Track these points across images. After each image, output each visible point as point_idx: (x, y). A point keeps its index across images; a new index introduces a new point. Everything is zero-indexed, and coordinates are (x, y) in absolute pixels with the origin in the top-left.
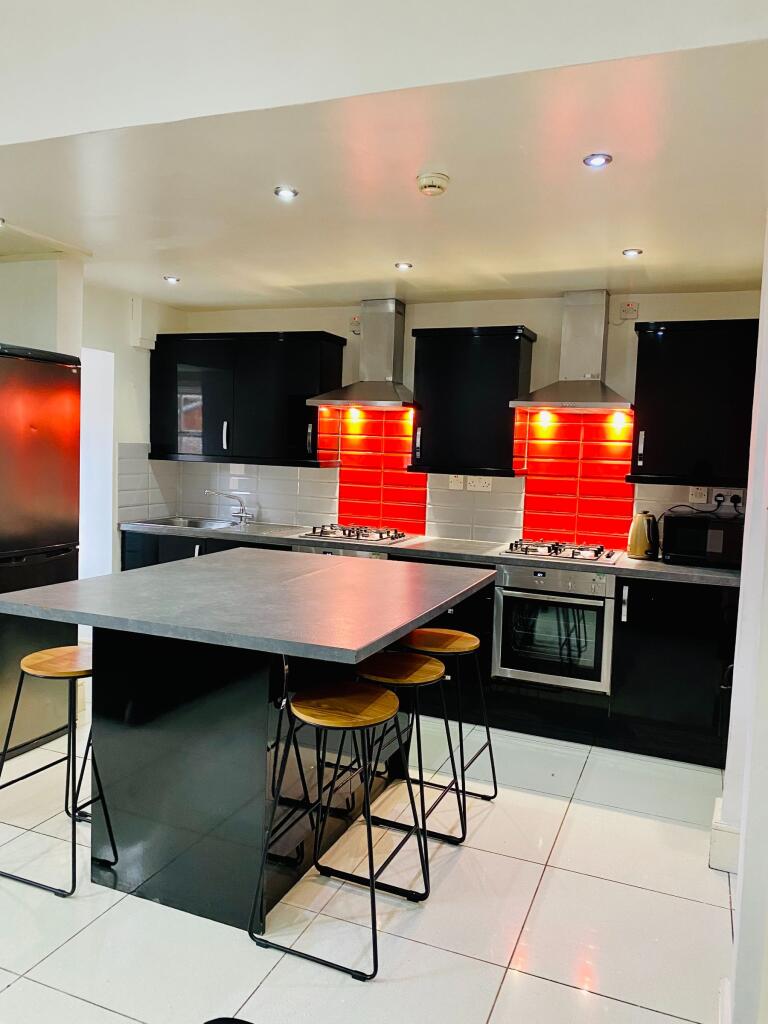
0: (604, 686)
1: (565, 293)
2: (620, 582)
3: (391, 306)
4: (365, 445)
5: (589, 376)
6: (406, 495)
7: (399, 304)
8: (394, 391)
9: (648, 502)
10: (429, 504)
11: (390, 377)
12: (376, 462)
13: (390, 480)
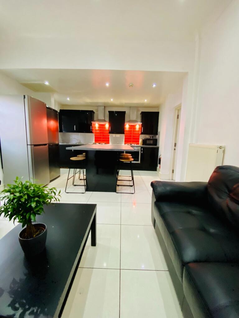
0: (139, 162)
1: (131, 107)
2: (141, 148)
3: (104, 107)
4: (99, 130)
5: (134, 119)
6: (106, 138)
7: (105, 107)
8: (104, 121)
9: (142, 138)
10: (110, 139)
11: (104, 119)
12: (101, 133)
13: (103, 135)
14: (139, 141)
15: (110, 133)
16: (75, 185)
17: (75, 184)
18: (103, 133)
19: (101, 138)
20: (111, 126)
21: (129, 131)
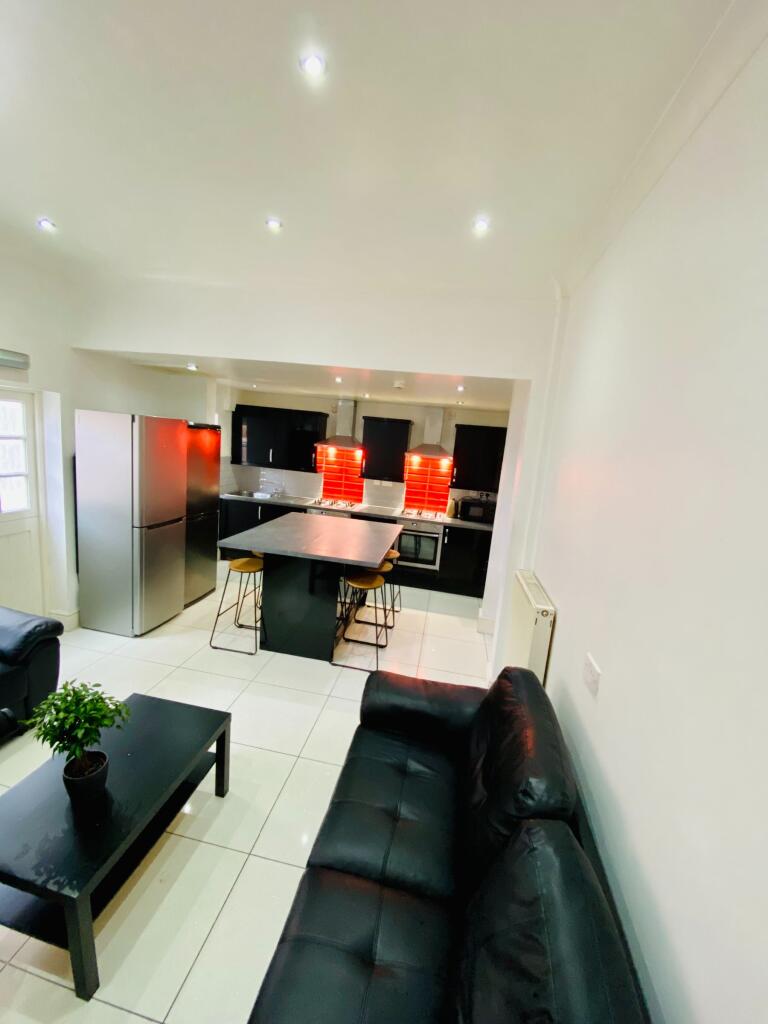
0: (436, 567)
1: (428, 408)
2: (445, 528)
3: (352, 404)
4: (336, 463)
5: (435, 443)
6: (354, 486)
7: (356, 402)
8: (352, 441)
9: (455, 495)
10: (365, 491)
11: (350, 435)
12: (341, 471)
13: (347, 479)
14: (445, 504)
15: (364, 475)
16: (241, 626)
17: (240, 622)
18: (346, 471)
19: (340, 485)
20: (366, 459)
21: (420, 473)
